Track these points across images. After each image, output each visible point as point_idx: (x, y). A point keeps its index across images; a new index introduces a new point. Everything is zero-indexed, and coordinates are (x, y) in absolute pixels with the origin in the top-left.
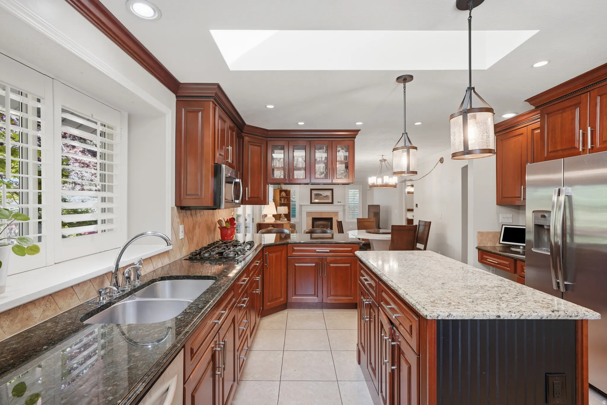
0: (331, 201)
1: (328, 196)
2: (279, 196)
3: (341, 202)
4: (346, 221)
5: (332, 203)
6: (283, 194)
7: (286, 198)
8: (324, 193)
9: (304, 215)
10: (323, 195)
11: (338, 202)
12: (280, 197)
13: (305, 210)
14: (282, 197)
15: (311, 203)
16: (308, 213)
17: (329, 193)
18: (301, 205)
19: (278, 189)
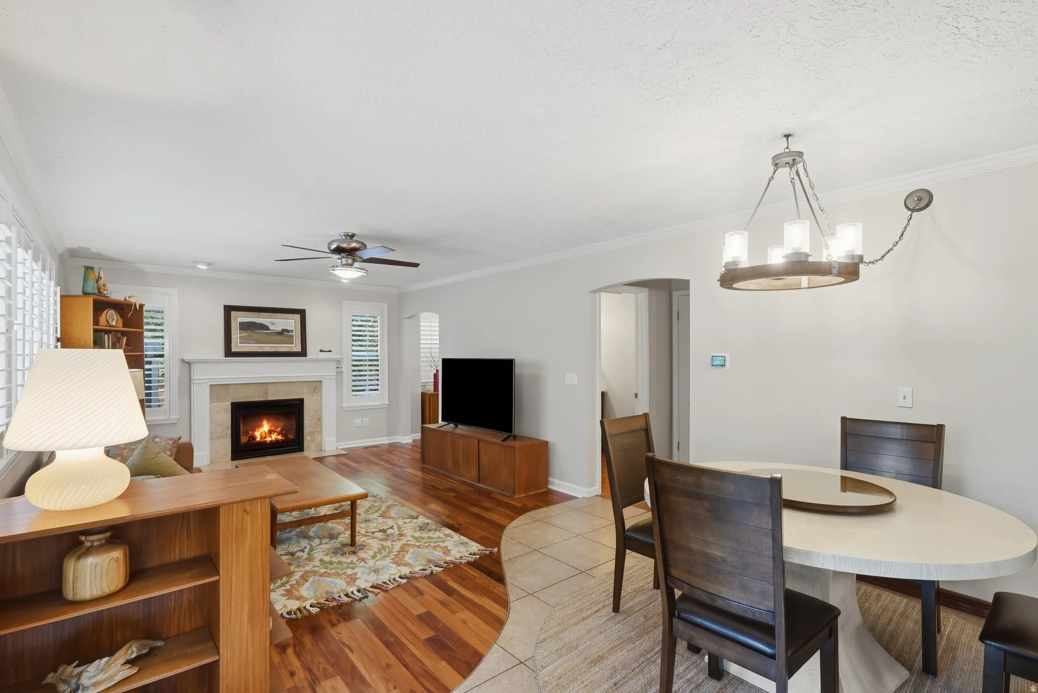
0: (298, 349)
1: (288, 331)
2: (91, 327)
3: (330, 351)
4: (345, 405)
5: (303, 353)
6: (112, 318)
7: (124, 333)
8: (274, 321)
9: (201, 396)
10: (270, 328)
11: (321, 351)
12: (95, 331)
13: (204, 378)
14: (107, 332)
15: (229, 353)
16: (217, 390)
17: (291, 323)
18: (189, 364)
19: (85, 294)
